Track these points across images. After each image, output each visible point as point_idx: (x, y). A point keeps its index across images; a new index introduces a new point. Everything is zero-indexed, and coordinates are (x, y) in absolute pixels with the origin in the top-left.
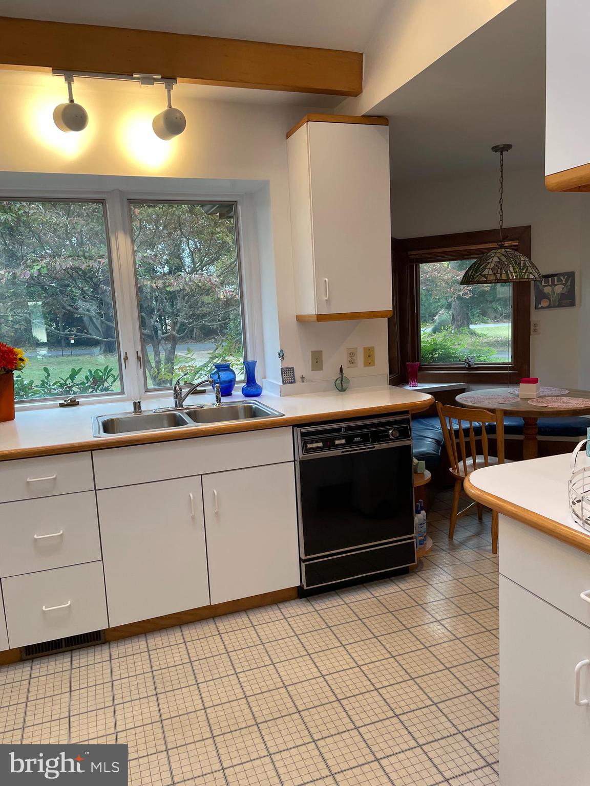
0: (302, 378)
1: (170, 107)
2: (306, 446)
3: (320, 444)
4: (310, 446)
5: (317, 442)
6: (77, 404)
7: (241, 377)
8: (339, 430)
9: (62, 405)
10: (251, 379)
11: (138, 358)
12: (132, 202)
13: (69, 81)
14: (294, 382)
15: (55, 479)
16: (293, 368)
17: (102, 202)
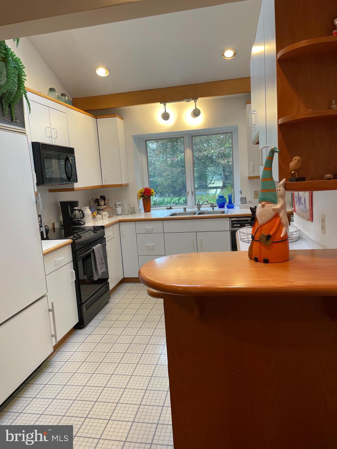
0: (250, 202)
1: (196, 108)
2: (233, 226)
3: (239, 225)
4: (234, 225)
5: (238, 224)
6: (172, 208)
7: (228, 200)
8: (247, 220)
9: (167, 209)
10: (230, 202)
11: (192, 193)
12: (192, 136)
13: (165, 105)
14: (246, 203)
15: (153, 228)
16: (246, 198)
17: (183, 137)
